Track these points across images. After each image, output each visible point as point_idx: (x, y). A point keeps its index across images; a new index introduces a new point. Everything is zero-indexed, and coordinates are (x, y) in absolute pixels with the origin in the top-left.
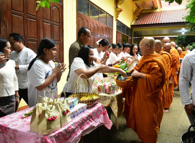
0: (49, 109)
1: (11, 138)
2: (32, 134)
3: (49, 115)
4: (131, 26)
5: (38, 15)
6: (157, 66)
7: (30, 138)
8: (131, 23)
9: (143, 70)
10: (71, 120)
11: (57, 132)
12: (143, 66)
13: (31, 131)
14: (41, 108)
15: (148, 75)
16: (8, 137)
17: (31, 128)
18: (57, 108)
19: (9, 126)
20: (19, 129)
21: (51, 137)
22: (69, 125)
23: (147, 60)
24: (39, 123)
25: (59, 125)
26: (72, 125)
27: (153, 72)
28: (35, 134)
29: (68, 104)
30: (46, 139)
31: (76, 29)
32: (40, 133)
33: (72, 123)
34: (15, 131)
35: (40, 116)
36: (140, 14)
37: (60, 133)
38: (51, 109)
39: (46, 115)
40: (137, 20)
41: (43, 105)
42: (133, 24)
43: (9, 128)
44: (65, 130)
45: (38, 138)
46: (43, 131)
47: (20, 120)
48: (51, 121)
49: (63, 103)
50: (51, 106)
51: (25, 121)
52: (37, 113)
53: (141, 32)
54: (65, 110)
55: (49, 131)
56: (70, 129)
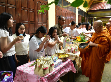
0: (44, 63)
1: (25, 77)
2: (35, 76)
3: (44, 67)
4: (87, 11)
5: (35, 9)
6: (106, 40)
7: (35, 77)
8: (87, 9)
9: (96, 42)
10: (54, 69)
11: (48, 75)
12: (96, 39)
13: (34, 74)
14: (40, 63)
15: (100, 45)
16: (23, 77)
17: (35, 72)
18: (48, 63)
19: (24, 71)
20: (29, 73)
21: (45, 78)
22: (54, 72)
23: (99, 36)
24: (39, 70)
25: (49, 72)
26: (55, 71)
27: (103, 43)
28: (37, 76)
29: (53, 60)
30: (42, 79)
31: (55, 15)
32: (39, 75)
33: (55, 70)
34: (27, 74)
35: (39, 67)
36: (92, 3)
37: (49, 76)
38: (45, 63)
39: (43, 67)
40: (90, 7)
41: (41, 61)
42: (88, 10)
43: (24, 72)
44: (52, 74)
45: (38, 78)
46: (41, 75)
47: (29, 68)
48: (45, 70)
49: (50, 60)
50: (45, 61)
51: (31, 69)
52: (38, 65)
53: (93, 14)
54: (52, 64)
55: (44, 74)
56: (54, 73)
